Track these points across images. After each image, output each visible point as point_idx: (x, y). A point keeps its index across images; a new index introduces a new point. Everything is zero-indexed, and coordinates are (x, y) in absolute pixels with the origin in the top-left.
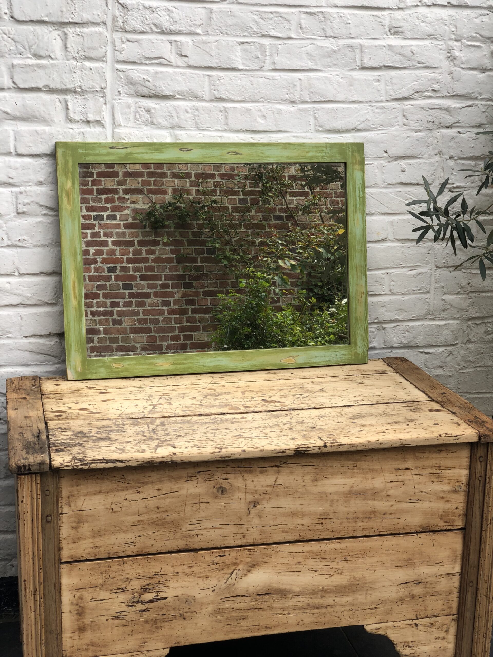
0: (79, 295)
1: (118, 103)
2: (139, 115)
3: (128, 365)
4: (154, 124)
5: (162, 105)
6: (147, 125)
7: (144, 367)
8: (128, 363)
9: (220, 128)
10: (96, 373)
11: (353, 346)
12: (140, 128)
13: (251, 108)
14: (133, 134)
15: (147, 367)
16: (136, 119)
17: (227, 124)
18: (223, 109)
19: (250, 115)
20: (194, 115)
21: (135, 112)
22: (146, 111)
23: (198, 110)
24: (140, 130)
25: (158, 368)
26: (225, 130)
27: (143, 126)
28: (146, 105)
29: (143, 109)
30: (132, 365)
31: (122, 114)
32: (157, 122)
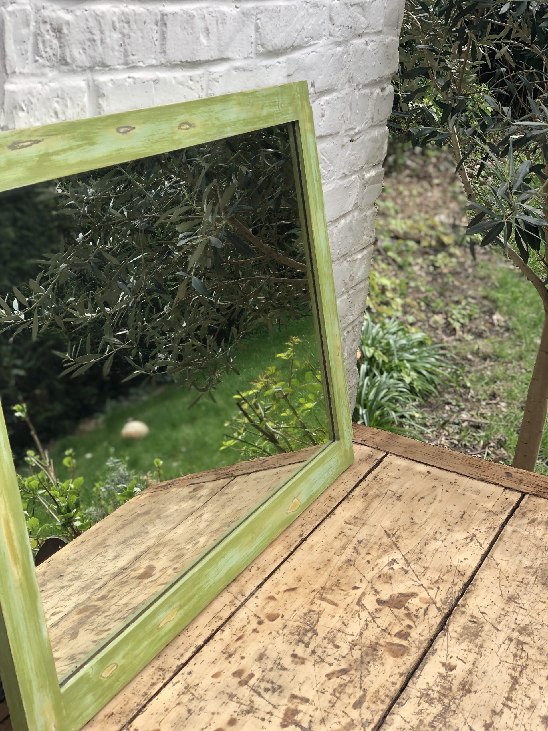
0: (22, 551)
1: (11, 13)
2: (44, 42)
3: (124, 657)
4: (66, 64)
5: (78, 13)
6: (52, 67)
7: (145, 644)
8: (122, 654)
9: (154, 62)
10: (80, 715)
11: (341, 440)
12: (43, 75)
13: (194, 12)
14: (35, 93)
15: (149, 641)
16: (37, 52)
17: (164, 52)
18: (159, 18)
19: (192, 28)
20: (123, 35)
21: (37, 35)
22: (54, 30)
23: (128, 22)
24: (44, 80)
25: (162, 632)
26: (162, 65)
27: (47, 70)
28: (53, 15)
29: (48, 27)
30: (127, 654)
31: (15, 41)
32: (72, 57)
